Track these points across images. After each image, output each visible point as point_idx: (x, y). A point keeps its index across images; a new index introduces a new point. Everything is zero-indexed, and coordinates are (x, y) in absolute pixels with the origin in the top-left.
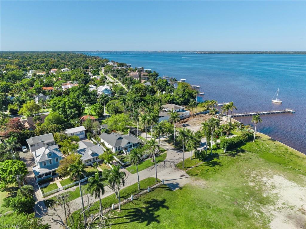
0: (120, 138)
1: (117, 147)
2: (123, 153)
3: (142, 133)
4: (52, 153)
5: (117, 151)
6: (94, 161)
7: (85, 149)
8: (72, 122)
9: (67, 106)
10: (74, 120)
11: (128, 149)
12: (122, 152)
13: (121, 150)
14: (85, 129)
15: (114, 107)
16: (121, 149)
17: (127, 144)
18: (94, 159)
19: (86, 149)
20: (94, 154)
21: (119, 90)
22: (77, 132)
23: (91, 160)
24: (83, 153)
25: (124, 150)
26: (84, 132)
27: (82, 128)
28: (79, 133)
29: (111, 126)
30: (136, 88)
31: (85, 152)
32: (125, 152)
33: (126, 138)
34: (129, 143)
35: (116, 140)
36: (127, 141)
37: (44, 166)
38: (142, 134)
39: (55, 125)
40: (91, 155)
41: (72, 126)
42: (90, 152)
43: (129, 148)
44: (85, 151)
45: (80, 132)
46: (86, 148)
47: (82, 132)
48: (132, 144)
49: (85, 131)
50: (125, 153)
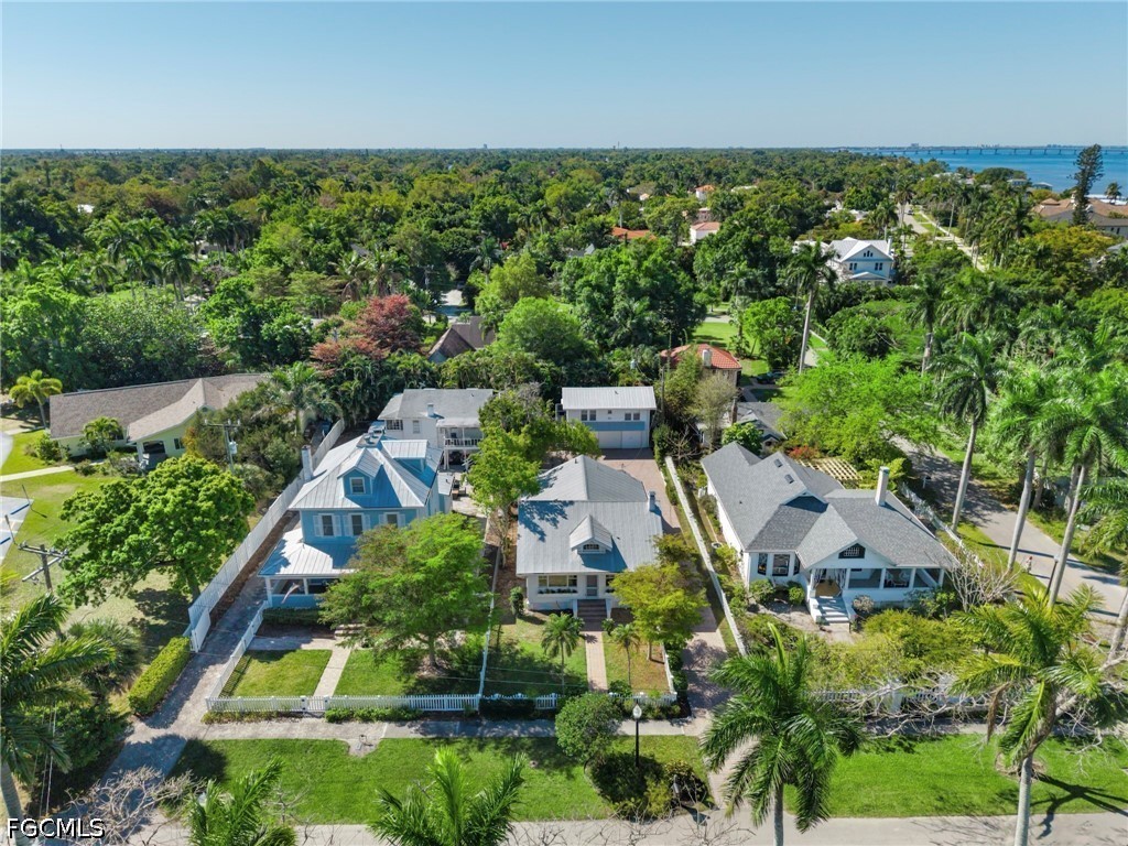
0: (810, 504)
1: (772, 552)
2: (803, 606)
3: (1000, 510)
4: (367, 478)
5: (764, 579)
6: (595, 593)
7: (565, 504)
8: (615, 360)
9: (621, 282)
10: (629, 351)
11: (847, 593)
12: (794, 593)
13: (792, 584)
14: (654, 406)
15: (868, 330)
16: (791, 576)
17: (842, 555)
18: (592, 580)
19: (567, 510)
20: (601, 551)
21: (934, 263)
22: (610, 412)
23: (574, 582)
24: (545, 526)
25: (809, 588)
26: (645, 418)
27: (642, 398)
28: (622, 419)
29: (798, 416)
30: (1041, 246)
31: (555, 522)
32: (813, 603)
33: (850, 513)
34: (858, 551)
35: (776, 507)
36: (849, 538)
37: (322, 535)
38: (995, 516)
39: (530, 356)
40: (582, 555)
41: (607, 379)
42: (581, 535)
43: (854, 584)
44: (559, 518)
45: (628, 416)
46: (571, 503)
47: (637, 416)
48: (884, 567)
49: (652, 412)
50: (815, 613)
